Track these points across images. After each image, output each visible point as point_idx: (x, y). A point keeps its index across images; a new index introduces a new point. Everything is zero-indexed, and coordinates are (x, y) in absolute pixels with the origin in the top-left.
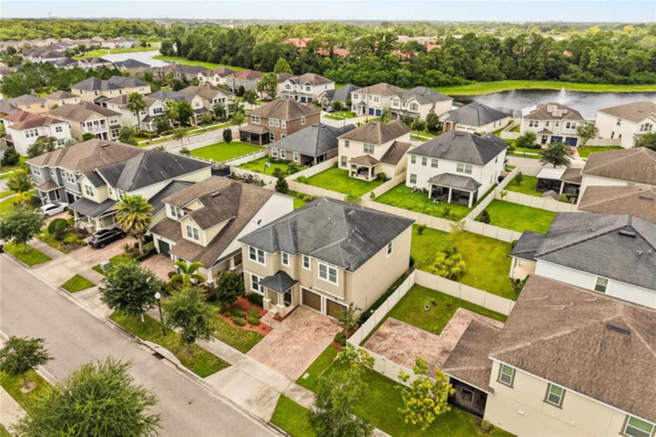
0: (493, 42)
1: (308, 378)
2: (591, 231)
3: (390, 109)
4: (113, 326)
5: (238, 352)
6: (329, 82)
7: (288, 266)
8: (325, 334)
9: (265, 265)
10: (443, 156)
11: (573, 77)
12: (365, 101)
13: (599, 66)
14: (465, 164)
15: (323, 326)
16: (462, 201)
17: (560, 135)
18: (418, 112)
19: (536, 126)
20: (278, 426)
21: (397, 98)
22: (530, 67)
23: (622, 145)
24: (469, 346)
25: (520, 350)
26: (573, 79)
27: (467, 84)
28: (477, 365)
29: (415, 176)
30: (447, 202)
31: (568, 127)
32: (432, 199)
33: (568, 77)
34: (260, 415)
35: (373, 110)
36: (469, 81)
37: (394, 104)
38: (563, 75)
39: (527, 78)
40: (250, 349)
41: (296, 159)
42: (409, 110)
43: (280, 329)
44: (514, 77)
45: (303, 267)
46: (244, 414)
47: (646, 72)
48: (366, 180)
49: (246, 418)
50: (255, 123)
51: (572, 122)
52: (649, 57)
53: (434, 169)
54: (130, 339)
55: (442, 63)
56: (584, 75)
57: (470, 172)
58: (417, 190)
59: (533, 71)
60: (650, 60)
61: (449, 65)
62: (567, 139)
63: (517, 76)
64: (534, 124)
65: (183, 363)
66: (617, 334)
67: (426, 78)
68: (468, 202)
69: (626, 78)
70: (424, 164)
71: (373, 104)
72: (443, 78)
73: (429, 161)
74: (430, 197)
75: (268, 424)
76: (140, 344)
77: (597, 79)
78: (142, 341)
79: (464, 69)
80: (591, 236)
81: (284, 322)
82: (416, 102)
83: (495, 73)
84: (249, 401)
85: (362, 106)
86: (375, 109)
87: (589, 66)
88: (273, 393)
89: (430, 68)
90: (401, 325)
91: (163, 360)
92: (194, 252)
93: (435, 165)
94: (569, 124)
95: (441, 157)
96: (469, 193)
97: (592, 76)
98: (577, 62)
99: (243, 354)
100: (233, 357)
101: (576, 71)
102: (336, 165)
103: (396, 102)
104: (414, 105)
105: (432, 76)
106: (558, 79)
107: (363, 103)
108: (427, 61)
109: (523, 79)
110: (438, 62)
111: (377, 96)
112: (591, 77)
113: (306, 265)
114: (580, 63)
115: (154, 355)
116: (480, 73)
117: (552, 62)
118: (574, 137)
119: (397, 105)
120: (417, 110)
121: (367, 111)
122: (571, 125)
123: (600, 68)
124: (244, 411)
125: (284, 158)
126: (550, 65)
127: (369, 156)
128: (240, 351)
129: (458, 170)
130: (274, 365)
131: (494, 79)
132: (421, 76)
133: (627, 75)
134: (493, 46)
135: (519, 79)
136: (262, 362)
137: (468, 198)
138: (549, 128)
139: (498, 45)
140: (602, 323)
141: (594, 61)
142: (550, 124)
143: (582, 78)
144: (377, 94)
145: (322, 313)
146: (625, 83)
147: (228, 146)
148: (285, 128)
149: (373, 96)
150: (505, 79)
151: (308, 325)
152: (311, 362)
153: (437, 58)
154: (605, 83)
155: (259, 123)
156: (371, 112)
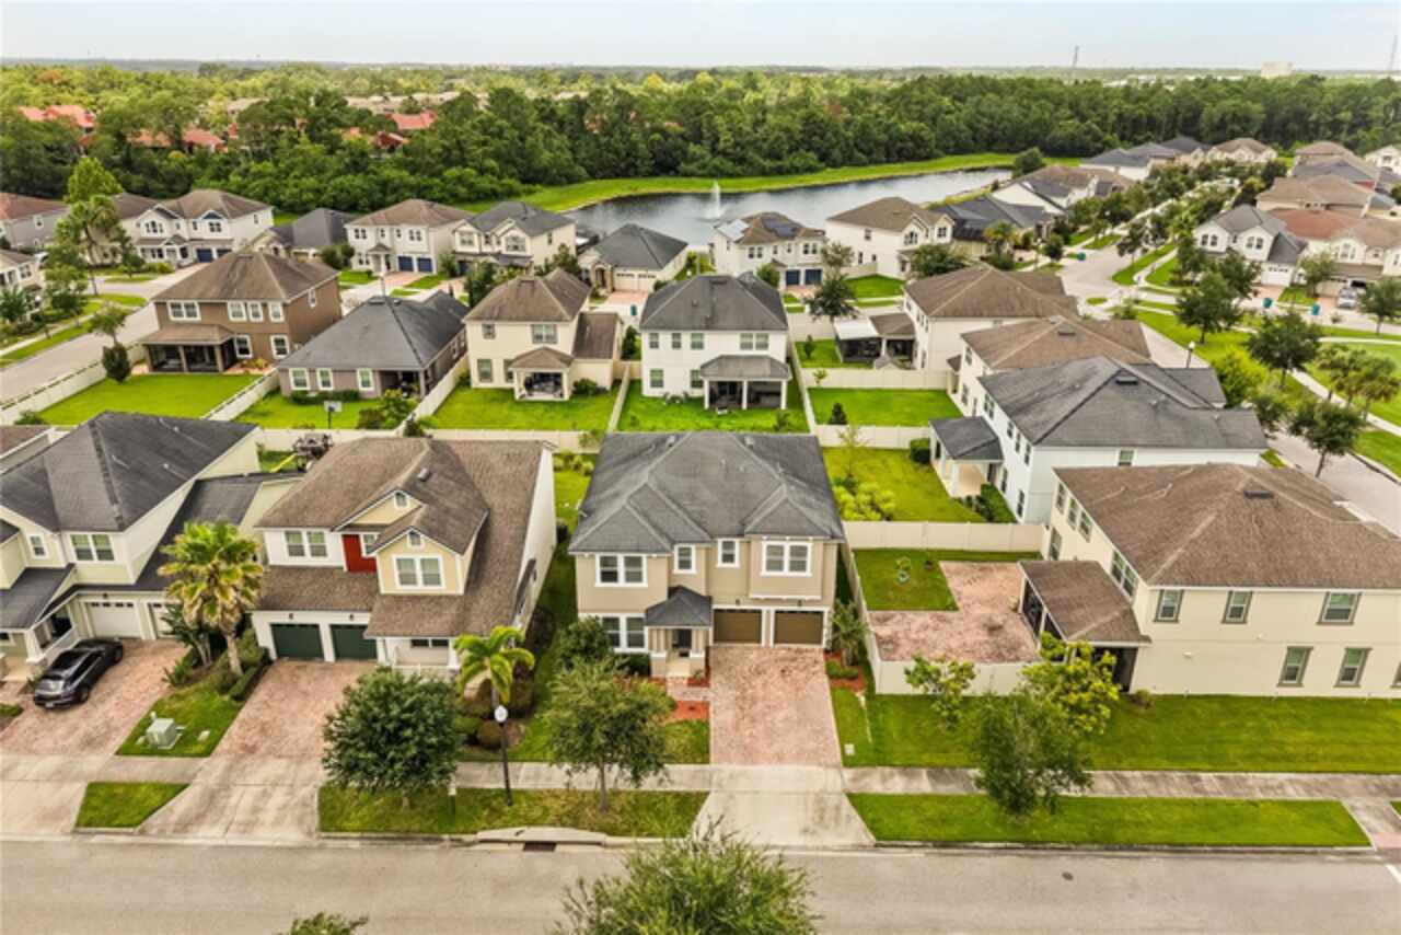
0: (543, 105)
1: (856, 748)
2: (1073, 389)
3: (454, 252)
4: (356, 845)
5: (692, 767)
6: (259, 209)
7: (693, 571)
8: (803, 675)
9: (644, 584)
10: (711, 324)
11: (699, 168)
12: (386, 241)
13: (737, 144)
14: (754, 333)
15: (787, 663)
16: (766, 401)
17: (797, 268)
18: (528, 253)
19: (760, 256)
20: (899, 839)
21: (468, 228)
22: (624, 153)
23: (880, 272)
24: (1061, 595)
25: (1177, 563)
26: (701, 172)
27: (530, 192)
28: (1106, 614)
29: (661, 372)
30: (740, 408)
31: (806, 252)
32: (712, 408)
33: (692, 167)
34: (849, 840)
35: (410, 259)
36: (531, 187)
37: (463, 242)
38: (683, 165)
39: (624, 174)
40: (708, 752)
41: (366, 384)
42: (504, 252)
43: (719, 695)
44: (601, 174)
45: (720, 564)
46: (821, 854)
47: (802, 151)
48: (559, 399)
49: (833, 858)
50: (185, 318)
51: (811, 243)
52: (800, 127)
53: (697, 352)
54: (435, 847)
55: (469, 152)
56: (716, 161)
57: (764, 346)
58: (674, 399)
59: (631, 159)
60: (801, 132)
61: (486, 155)
62: (808, 272)
63: (607, 172)
64: (756, 253)
65: (612, 832)
66: (1262, 501)
67: (449, 186)
68: (779, 401)
69: (779, 163)
70: (676, 345)
71: (405, 246)
72: (485, 183)
73: (686, 339)
74: (707, 405)
75: (876, 846)
76: (469, 844)
77: (738, 169)
78: (468, 838)
79: (514, 163)
80: (1083, 395)
81: (713, 681)
82: (517, 233)
83: (571, 167)
84: (805, 831)
85: (382, 254)
86: (415, 258)
87: (721, 145)
88: (832, 801)
89: (449, 163)
90: (893, 616)
91: (559, 848)
92: (440, 615)
93: (697, 346)
94: (806, 246)
95: (708, 328)
96: (779, 384)
97: (730, 164)
98: (698, 139)
99: (706, 767)
100: (693, 777)
101: (702, 157)
102: (464, 381)
103: (466, 238)
104: (515, 239)
105: (460, 180)
106: (677, 173)
107: (380, 247)
108: (440, 150)
109: (617, 176)
110: (461, 149)
111: (415, 229)
112: (728, 165)
113: (728, 558)
114: (704, 142)
115: (525, 849)
116: (546, 170)
117: (659, 142)
118: (818, 267)
119: (471, 243)
120: (524, 249)
121: (395, 264)
122: (810, 249)
123: (738, 149)
124: (817, 849)
125: (330, 389)
126: (657, 148)
127: (547, 349)
128: (695, 762)
129: (744, 346)
130: (780, 758)
131: (571, 180)
132: (437, 180)
133: (779, 158)
134: (544, 114)
135: (609, 177)
136: (754, 763)
137: (778, 394)
138: (778, 257)
139: (553, 112)
140: (1238, 493)
141: (726, 139)
142: (780, 250)
143: (716, 167)
144: (418, 223)
145: (763, 644)
146: (780, 172)
147: (124, 389)
148: (282, 319)
149: (405, 230)
150: (588, 179)
151: (759, 672)
152: (833, 726)
153: (458, 142)
154: (751, 175)
155: (198, 318)
156: (405, 264)
